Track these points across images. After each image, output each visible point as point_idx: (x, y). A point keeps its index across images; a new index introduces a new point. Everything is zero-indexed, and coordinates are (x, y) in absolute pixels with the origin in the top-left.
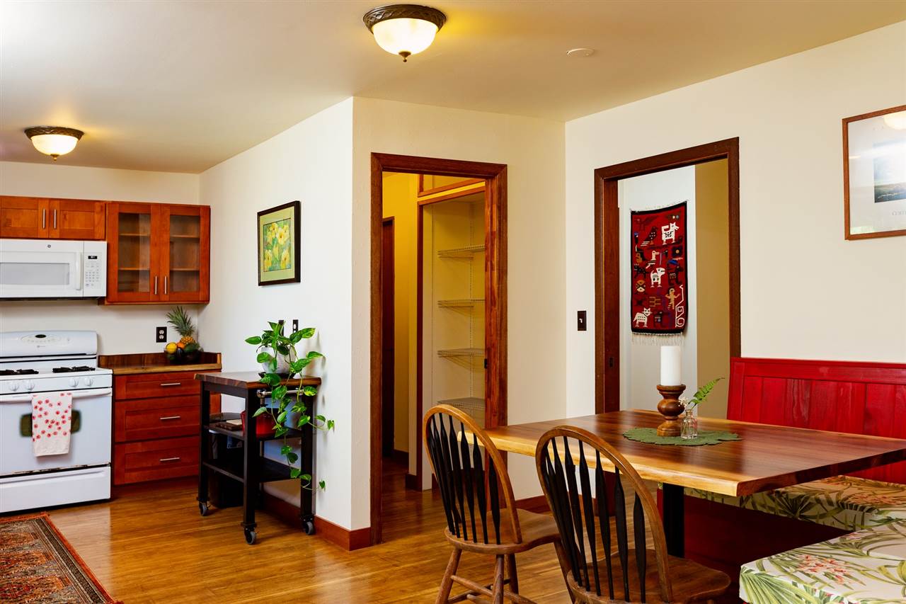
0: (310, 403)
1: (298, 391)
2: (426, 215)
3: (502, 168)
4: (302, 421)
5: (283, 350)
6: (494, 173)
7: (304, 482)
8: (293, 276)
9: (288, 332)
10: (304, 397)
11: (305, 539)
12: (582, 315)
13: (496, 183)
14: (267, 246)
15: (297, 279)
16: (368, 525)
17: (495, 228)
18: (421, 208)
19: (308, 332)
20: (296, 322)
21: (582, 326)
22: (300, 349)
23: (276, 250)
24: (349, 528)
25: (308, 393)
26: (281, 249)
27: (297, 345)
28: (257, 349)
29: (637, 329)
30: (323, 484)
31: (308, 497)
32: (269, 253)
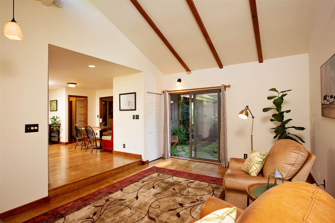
0: (59, 127)
1: (57, 125)
2: (77, 101)
3: (87, 97)
4: (58, 129)
5: (55, 120)
6: (86, 97)
7: (58, 137)
8: (56, 110)
9: (55, 118)
10: (58, 126)
11: (59, 145)
12: (98, 116)
13: (86, 99)
14: (51, 106)
15: (57, 110)
16: (68, 142)
17: (86, 104)
18: (76, 101)
19: (59, 118)
20: (57, 116)
21: (98, 117)
22: (58, 120)
23: (53, 106)
24: (65, 142)
25: (59, 126)
26: (54, 106)
27: (57, 119)
28: (51, 120)
29: (109, 118)
30: (61, 137)
31: (59, 139)
32: (52, 107)
